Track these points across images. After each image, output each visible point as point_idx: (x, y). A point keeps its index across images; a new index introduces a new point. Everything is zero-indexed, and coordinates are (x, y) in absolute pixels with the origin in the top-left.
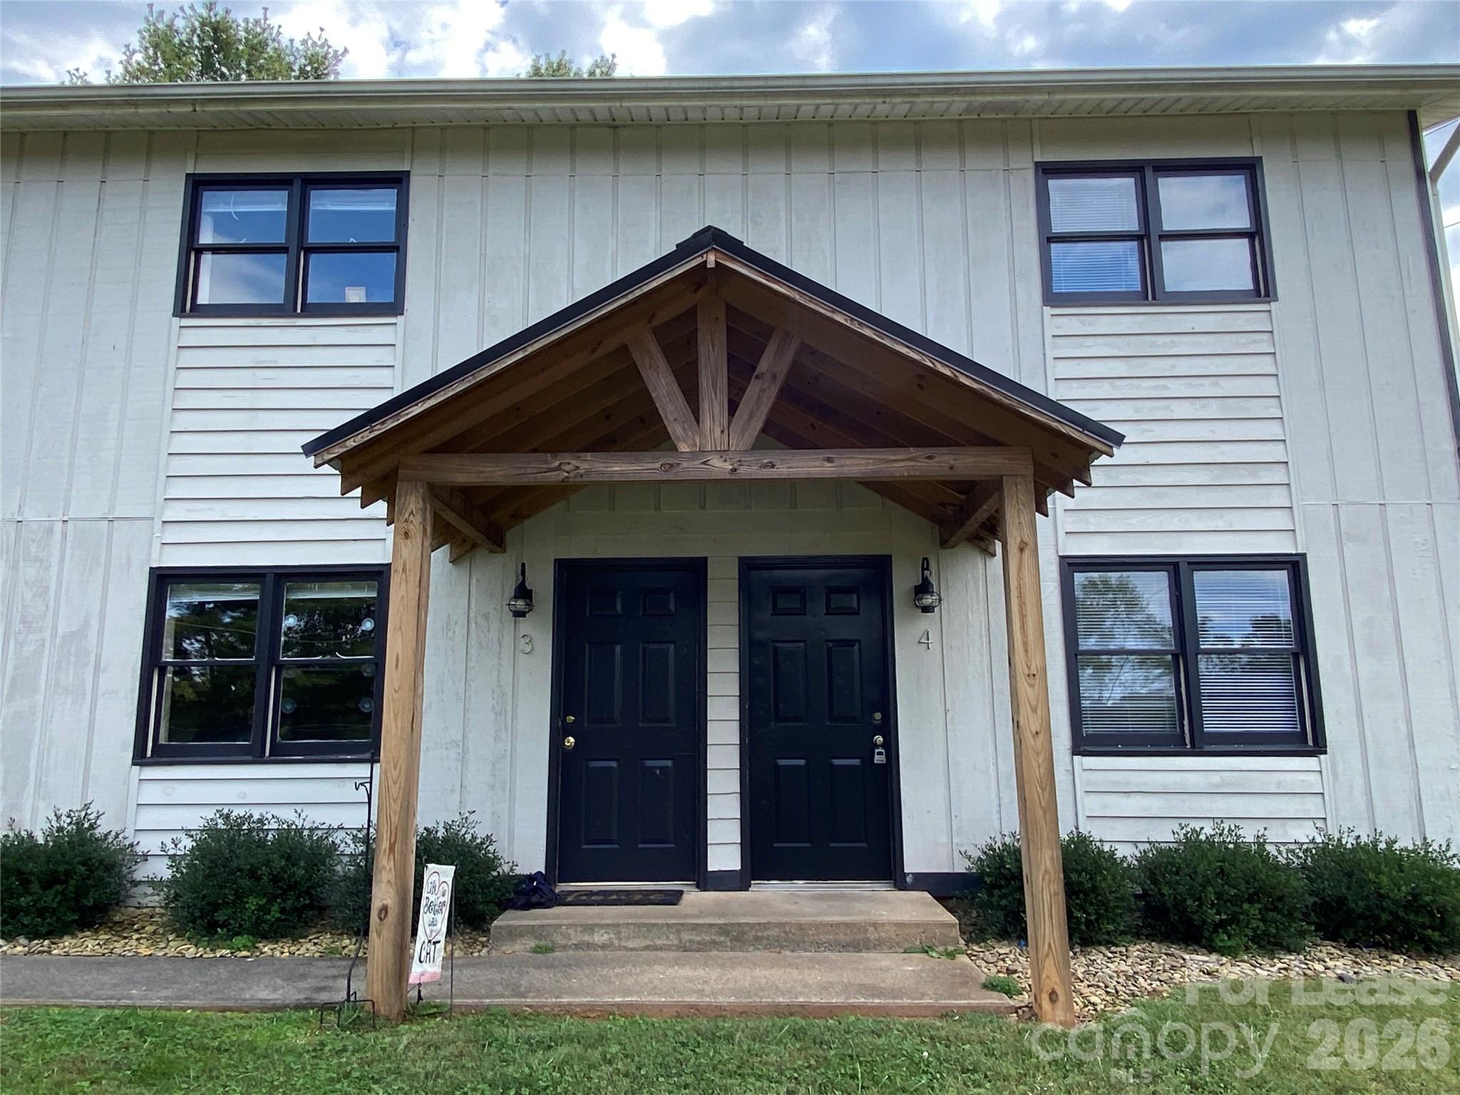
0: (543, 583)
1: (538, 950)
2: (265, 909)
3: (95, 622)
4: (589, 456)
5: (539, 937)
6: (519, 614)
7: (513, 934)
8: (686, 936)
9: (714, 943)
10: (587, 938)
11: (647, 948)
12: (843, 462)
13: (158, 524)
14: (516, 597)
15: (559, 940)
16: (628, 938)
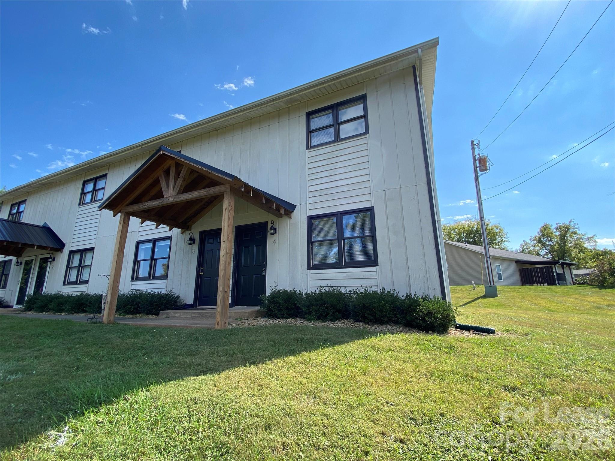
0: (197, 237)
1: (167, 317)
2: (130, 308)
3: (128, 253)
4: (149, 202)
5: (167, 315)
6: (190, 244)
7: (163, 314)
8: (193, 315)
9: (197, 316)
10: (175, 315)
11: (185, 317)
12: (193, 194)
13: (138, 232)
14: (189, 240)
15: (171, 316)
16: (182, 315)
